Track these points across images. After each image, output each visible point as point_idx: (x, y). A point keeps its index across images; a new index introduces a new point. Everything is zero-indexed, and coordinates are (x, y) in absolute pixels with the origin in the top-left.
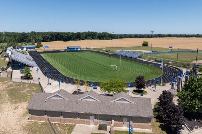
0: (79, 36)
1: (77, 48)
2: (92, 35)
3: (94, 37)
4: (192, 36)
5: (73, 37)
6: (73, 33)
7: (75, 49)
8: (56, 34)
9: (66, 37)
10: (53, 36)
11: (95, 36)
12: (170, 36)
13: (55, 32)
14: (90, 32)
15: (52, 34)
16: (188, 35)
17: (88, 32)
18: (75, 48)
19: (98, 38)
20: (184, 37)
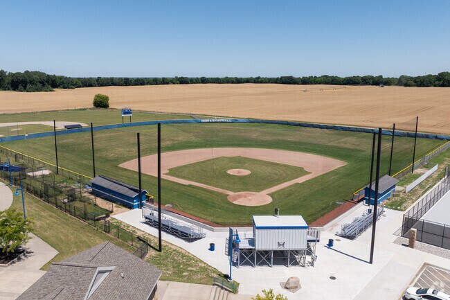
4: (248, 81)
12: (204, 81)
16: (241, 79)
20: (233, 82)
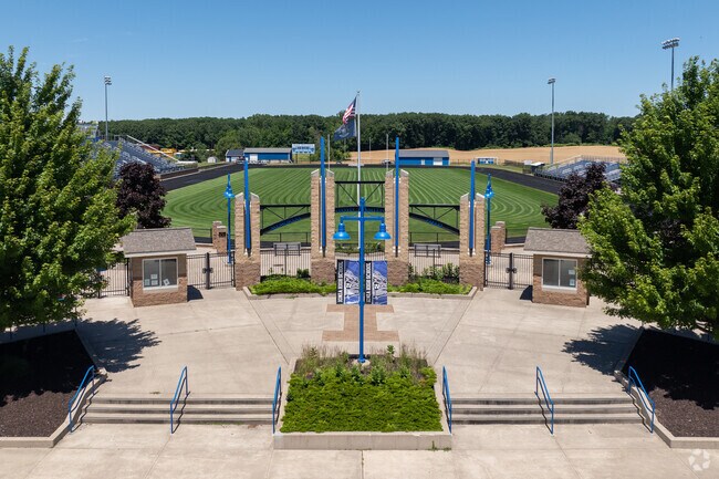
0: (524, 129)
1: (431, 159)
2: (581, 128)
3: (591, 135)
5: (499, 136)
6: (498, 120)
7: (423, 163)
8: (430, 121)
9: (465, 132)
10: (416, 127)
11: (597, 129)
13: (428, 115)
14: (574, 114)
15: (410, 121)
17: (569, 113)
18: (420, 158)
19: (610, 138)
